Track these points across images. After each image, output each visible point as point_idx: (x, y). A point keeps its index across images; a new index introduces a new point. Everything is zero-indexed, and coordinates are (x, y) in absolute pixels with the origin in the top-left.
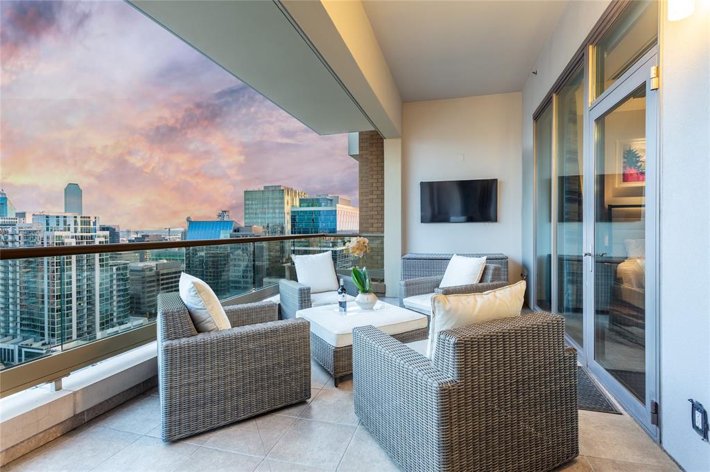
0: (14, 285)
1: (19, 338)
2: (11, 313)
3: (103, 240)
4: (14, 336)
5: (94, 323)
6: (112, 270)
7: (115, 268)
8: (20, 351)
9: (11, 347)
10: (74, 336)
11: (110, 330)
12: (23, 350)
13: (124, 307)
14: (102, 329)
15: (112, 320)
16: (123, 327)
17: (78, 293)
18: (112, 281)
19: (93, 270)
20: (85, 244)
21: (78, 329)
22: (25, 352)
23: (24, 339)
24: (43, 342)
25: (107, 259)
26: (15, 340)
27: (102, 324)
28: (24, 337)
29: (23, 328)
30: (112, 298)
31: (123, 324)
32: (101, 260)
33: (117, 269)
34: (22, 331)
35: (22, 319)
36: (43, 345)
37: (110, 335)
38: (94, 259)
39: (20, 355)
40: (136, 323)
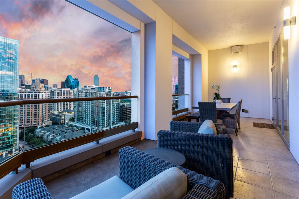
0: (90, 109)
1: (91, 126)
2: (89, 117)
3: (113, 95)
4: (89, 125)
5: (110, 122)
6: (115, 105)
7: (116, 105)
8: (91, 129)
9: (89, 128)
10: (105, 127)
11: (114, 126)
12: (92, 129)
13: (118, 118)
14: (112, 125)
15: (115, 122)
16: (118, 125)
17: (106, 112)
18: (115, 109)
19: (110, 105)
20: (108, 96)
21: (106, 124)
22: (93, 130)
23: (92, 126)
24: (97, 127)
25: (114, 102)
26: (89, 126)
27: (112, 123)
28: (92, 125)
29: (92, 122)
30: (115, 115)
31: (118, 124)
32: (112, 102)
33: (117, 105)
34: (91, 123)
35: (91, 120)
36: (97, 128)
37: (114, 127)
38: (110, 101)
39: (91, 131)
40: (121, 124)
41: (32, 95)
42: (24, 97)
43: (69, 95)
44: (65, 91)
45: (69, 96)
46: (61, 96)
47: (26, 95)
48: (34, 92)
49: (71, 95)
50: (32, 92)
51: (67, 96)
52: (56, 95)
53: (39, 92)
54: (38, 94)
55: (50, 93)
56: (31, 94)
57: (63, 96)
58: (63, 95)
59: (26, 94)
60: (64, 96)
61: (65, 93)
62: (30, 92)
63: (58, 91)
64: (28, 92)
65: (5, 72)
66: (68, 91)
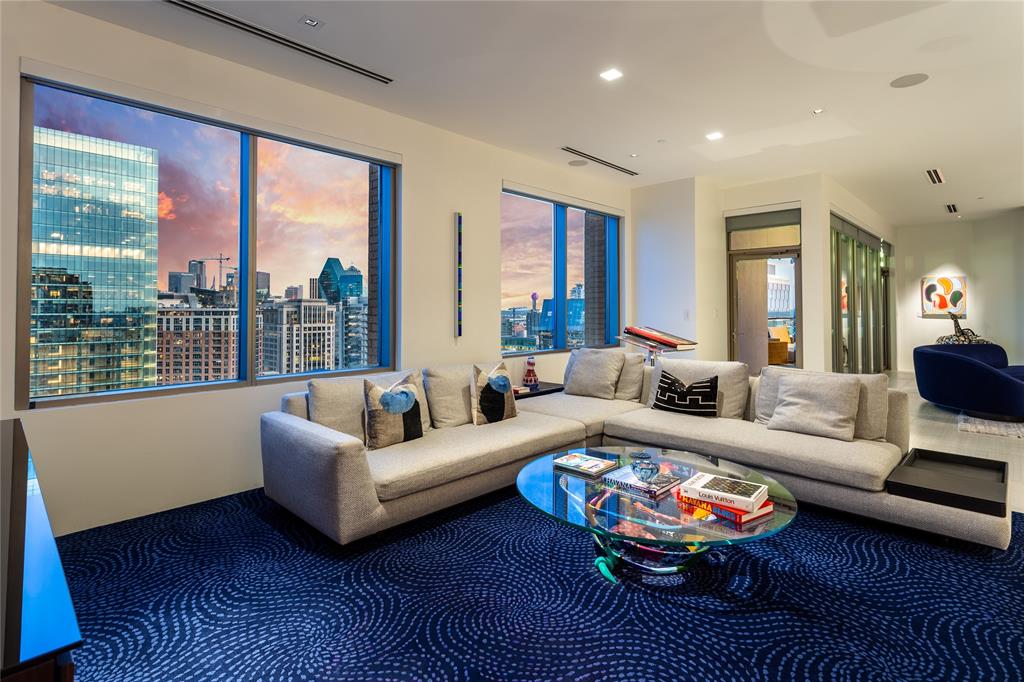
41: (207, 321)
42: (184, 329)
43: (324, 322)
44: (310, 309)
45: (321, 325)
46: (298, 326)
47: (191, 321)
48: (214, 313)
49: (329, 322)
50: (208, 313)
51: (317, 325)
52: (285, 322)
53: (227, 313)
54: (223, 318)
55: (261, 316)
56: (203, 318)
57: (304, 325)
58: (305, 322)
59: (192, 318)
60: (308, 325)
61: (310, 316)
62: (201, 313)
63: (291, 309)
64: (196, 313)
65: (117, 250)
66: (320, 310)
